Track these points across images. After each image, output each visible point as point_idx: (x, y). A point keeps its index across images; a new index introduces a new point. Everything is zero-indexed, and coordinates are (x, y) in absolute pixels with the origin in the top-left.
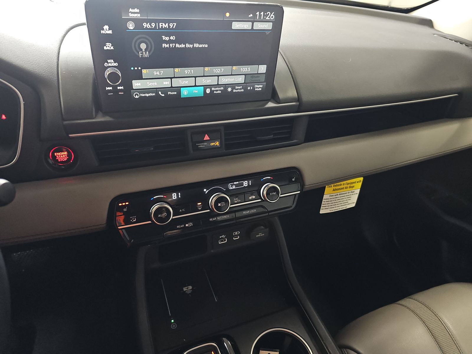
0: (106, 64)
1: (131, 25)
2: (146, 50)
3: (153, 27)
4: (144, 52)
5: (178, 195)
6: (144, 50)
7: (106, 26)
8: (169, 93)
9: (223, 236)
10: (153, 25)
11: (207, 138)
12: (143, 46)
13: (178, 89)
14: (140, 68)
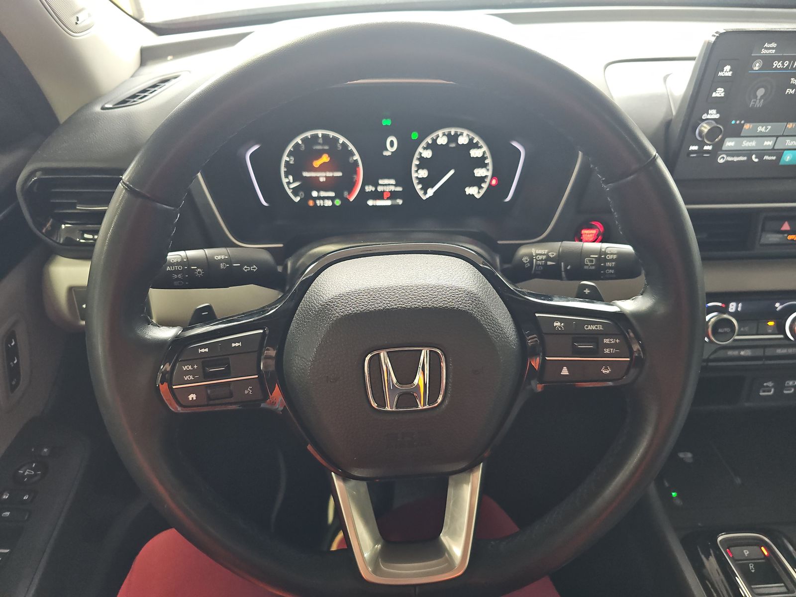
0: (705, 115)
1: (757, 65)
2: (762, 97)
3: (784, 67)
4: (758, 101)
5: (737, 307)
6: (759, 98)
7: (728, 66)
8: (766, 157)
9: (770, 384)
10: (786, 64)
11: (786, 227)
12: (761, 92)
13: (779, 153)
14: (743, 122)
